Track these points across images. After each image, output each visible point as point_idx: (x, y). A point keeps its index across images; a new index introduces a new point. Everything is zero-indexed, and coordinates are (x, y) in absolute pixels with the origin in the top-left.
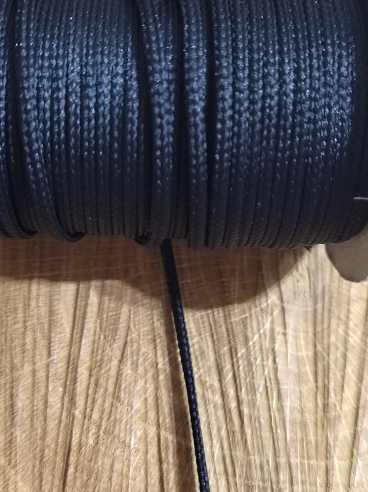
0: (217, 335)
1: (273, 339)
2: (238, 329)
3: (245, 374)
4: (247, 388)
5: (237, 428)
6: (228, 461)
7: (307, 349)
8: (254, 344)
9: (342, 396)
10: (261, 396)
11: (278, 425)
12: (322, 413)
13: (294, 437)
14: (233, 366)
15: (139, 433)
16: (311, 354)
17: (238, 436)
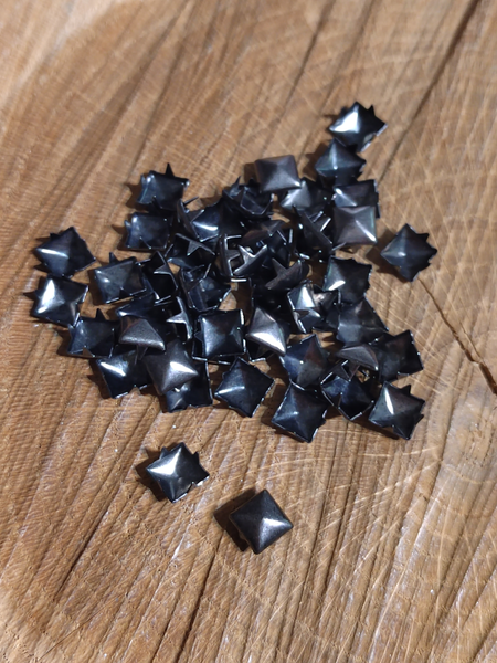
0: (339, 465)
1: (409, 501)
2: (369, 469)
3: (354, 529)
4: (348, 548)
5: (315, 593)
6: (287, 629)
7: (448, 532)
8: (381, 496)
9: (470, 612)
10: (363, 566)
11: (370, 612)
12: (435, 622)
13: (385, 637)
14: (343, 514)
15: (189, 545)
16: (452, 540)
17: (313, 603)
